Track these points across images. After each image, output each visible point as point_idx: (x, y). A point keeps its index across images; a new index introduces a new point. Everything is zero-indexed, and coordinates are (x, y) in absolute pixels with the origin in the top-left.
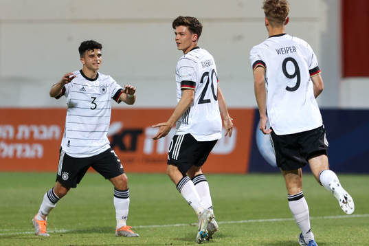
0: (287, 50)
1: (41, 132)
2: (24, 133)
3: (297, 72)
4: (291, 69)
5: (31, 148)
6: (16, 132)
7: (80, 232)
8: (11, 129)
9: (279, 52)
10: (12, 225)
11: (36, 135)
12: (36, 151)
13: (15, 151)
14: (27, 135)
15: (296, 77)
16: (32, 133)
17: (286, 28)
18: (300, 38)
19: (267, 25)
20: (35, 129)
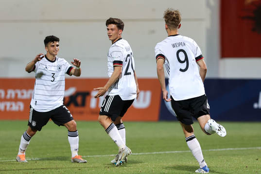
0: (180, 44)
1: (22, 94)
2: (11, 95)
3: (186, 59)
4: (182, 57)
5: (16, 104)
6: (6, 94)
7: (48, 159)
8: (2, 92)
9: (174, 46)
10: (4, 155)
11: (19, 96)
12: (19, 107)
13: (6, 107)
14: (13, 96)
15: (186, 62)
16: (16, 95)
17: (179, 31)
18: (189, 37)
19: (167, 29)
20: (19, 92)
